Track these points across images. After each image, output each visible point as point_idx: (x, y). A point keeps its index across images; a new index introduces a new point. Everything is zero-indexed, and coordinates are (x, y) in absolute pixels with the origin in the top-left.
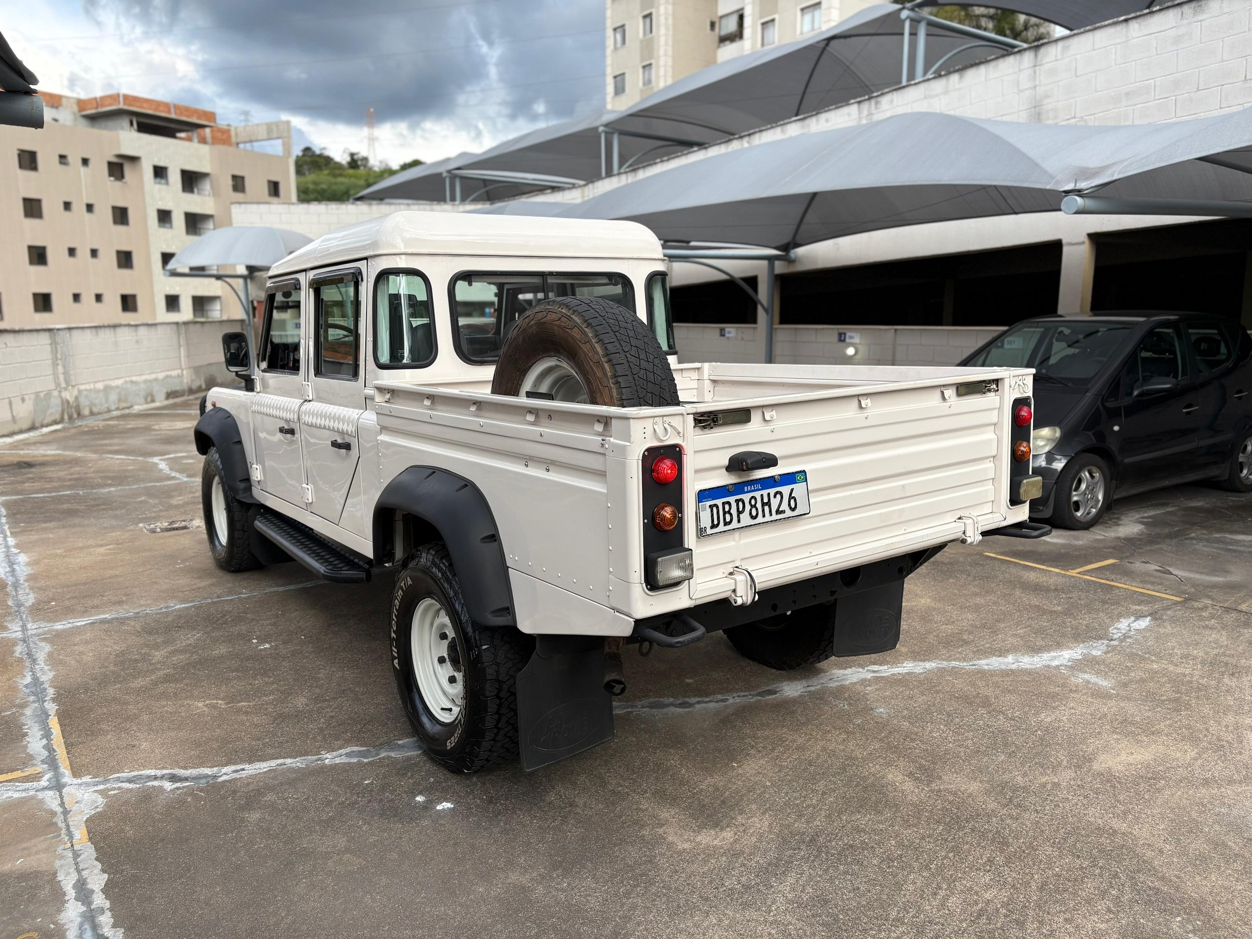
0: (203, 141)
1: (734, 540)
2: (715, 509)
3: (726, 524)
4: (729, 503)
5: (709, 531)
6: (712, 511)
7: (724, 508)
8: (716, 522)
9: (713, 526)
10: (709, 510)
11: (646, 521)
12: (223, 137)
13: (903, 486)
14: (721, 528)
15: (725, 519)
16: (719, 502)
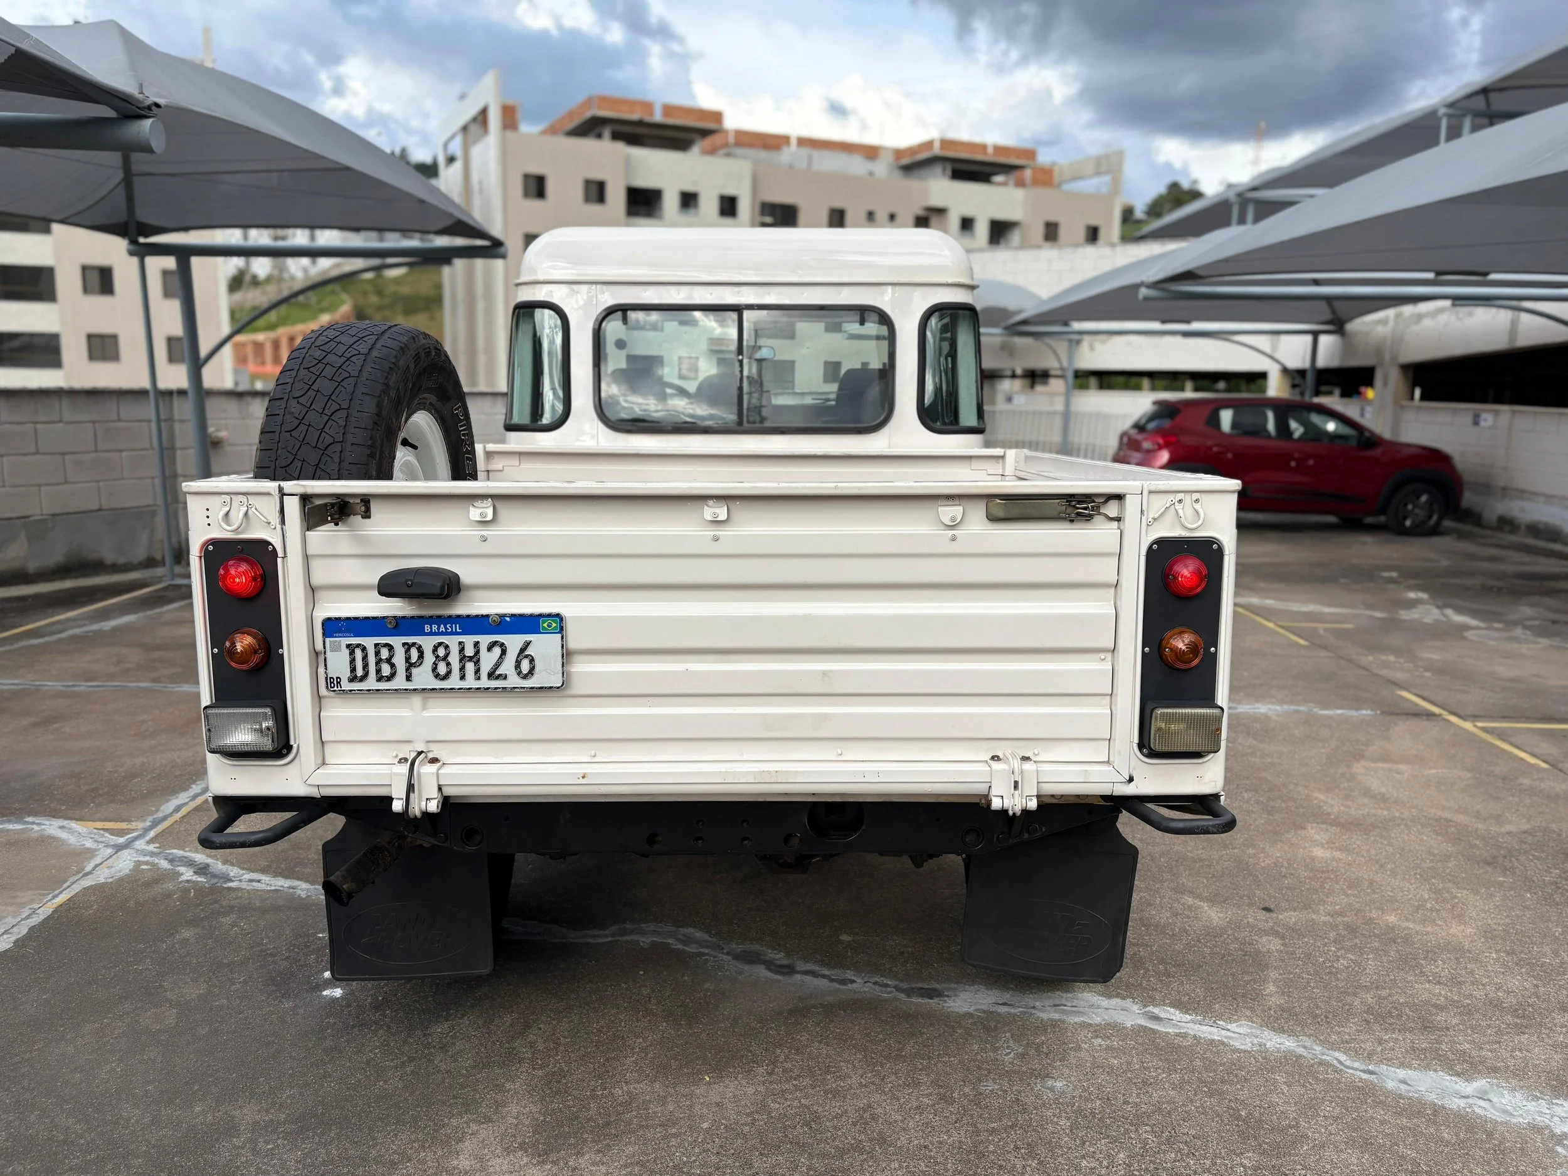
0: (1021, 184)
1: (412, 710)
2: (358, 654)
3: (380, 679)
4: (390, 648)
5: (346, 685)
6: (352, 653)
7: (377, 653)
8: (360, 672)
9: (353, 679)
10: (347, 652)
11: (216, 651)
12: (1045, 178)
13: (825, 673)
14: (371, 683)
15: (378, 671)
16: (369, 642)
